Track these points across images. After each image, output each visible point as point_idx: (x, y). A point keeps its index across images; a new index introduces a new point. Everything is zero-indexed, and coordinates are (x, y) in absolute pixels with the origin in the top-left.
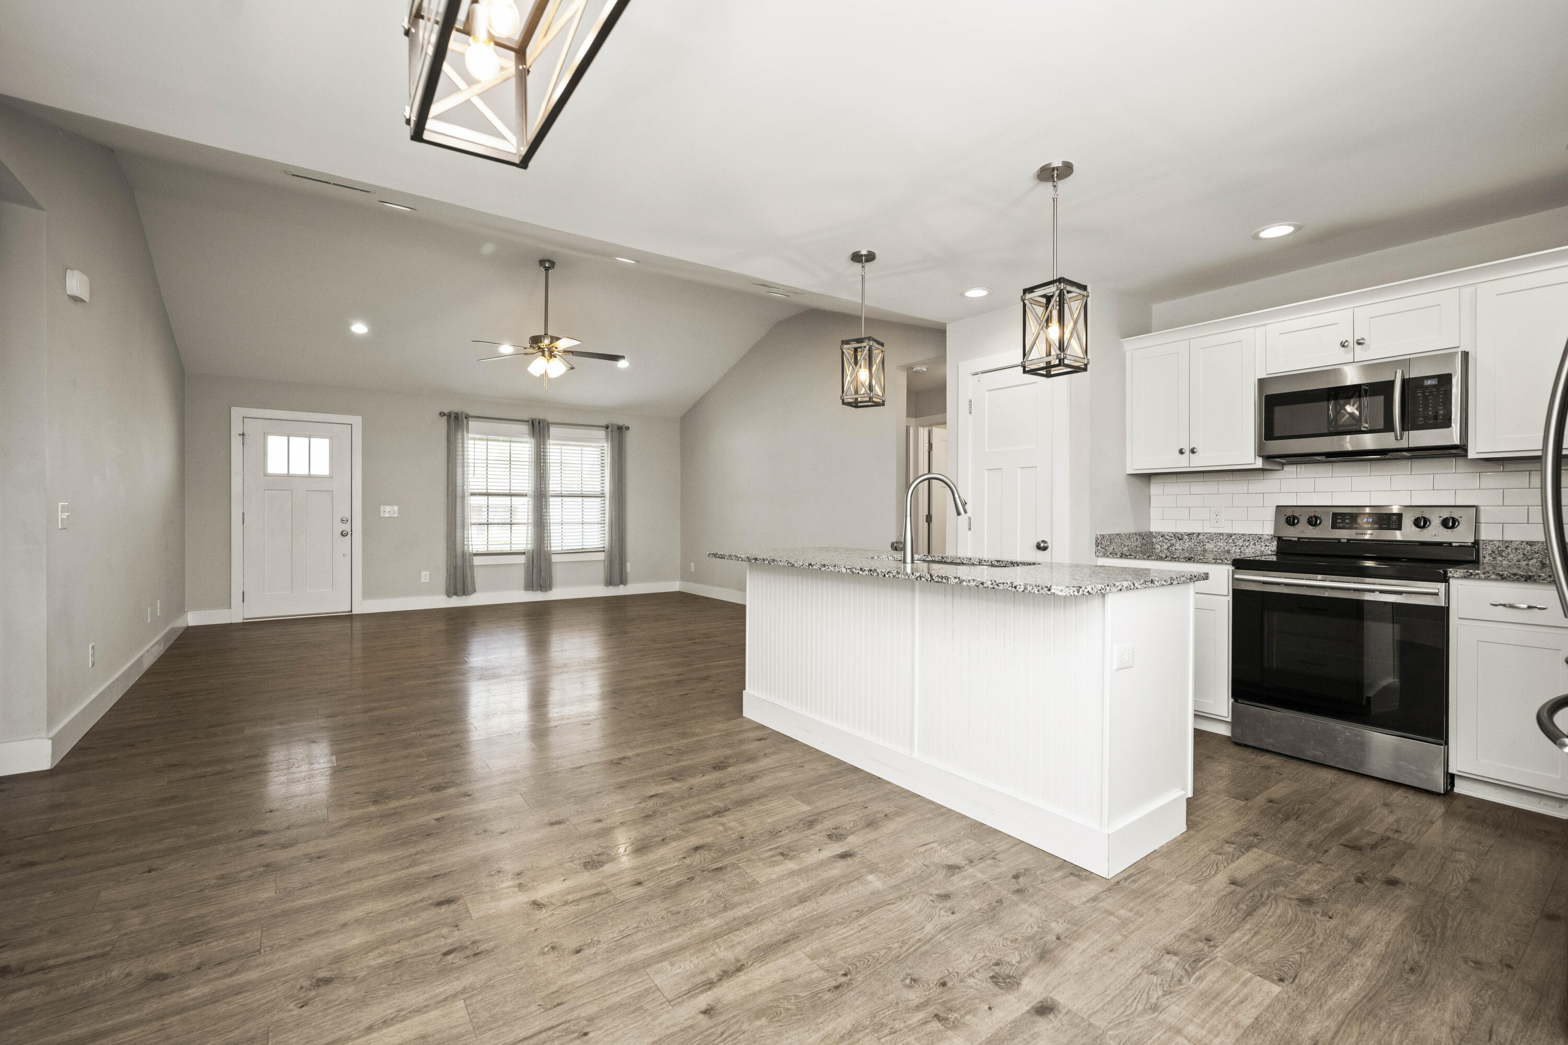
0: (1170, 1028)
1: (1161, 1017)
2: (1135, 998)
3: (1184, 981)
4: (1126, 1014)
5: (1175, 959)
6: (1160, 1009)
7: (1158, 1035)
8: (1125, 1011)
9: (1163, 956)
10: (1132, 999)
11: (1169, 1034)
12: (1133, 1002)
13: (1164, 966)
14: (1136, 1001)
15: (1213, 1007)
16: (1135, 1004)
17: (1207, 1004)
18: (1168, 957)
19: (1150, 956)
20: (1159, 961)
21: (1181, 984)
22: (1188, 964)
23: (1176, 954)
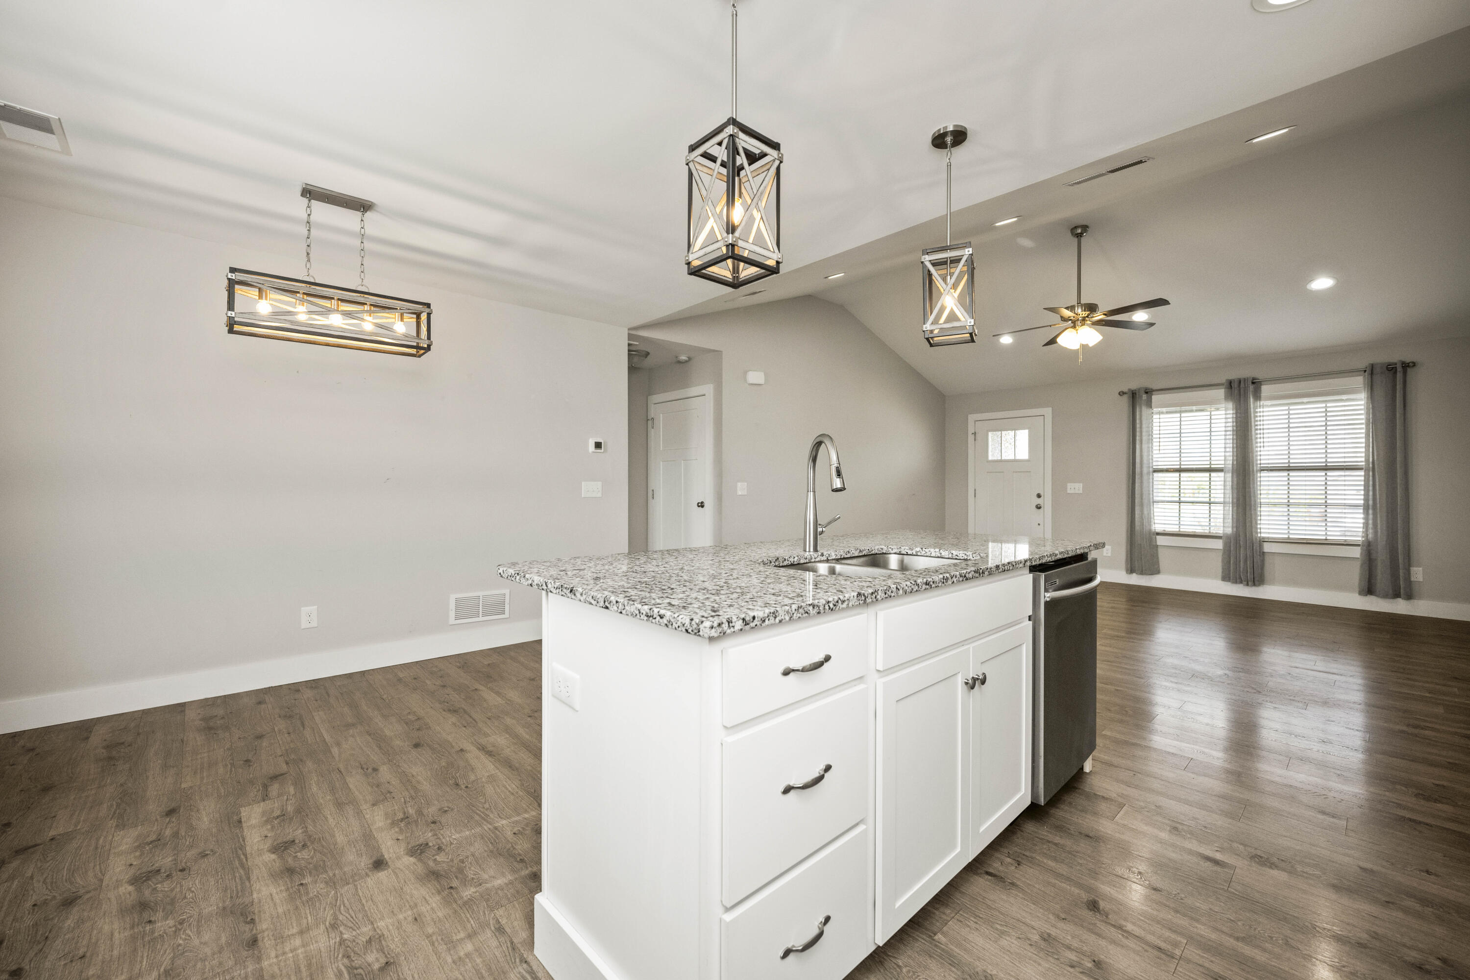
0: (308, 929)
1: (322, 927)
2: (352, 918)
3: (346, 960)
4: (342, 906)
5: (376, 966)
6: (330, 930)
7: (309, 918)
8: (344, 906)
9: (386, 957)
10: (353, 915)
11: (305, 925)
12: (349, 914)
13: (372, 952)
14: (349, 917)
15: (303, 969)
16: (347, 915)
17: (309, 966)
18: (383, 960)
19: (392, 946)
20: (382, 950)
21: (344, 956)
22: (363, 973)
23: (382, 969)
